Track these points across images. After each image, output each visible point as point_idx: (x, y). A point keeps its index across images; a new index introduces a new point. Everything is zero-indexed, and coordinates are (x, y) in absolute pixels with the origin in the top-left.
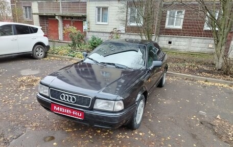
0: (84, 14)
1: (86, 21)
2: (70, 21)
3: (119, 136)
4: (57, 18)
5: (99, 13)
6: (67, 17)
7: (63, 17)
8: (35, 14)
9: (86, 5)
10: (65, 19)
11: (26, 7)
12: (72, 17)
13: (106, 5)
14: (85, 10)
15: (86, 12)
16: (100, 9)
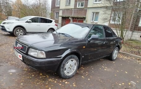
0: (84, 16)
1: (85, 20)
2: (77, 20)
3: (50, 80)
4: (70, 18)
5: (93, 16)
6: (76, 18)
7: (73, 18)
8: (60, 16)
9: (87, 11)
10: (74, 19)
11: (56, 13)
12: (78, 18)
13: (98, 11)
14: (85, 14)
15: (86, 15)
16: (94, 13)
